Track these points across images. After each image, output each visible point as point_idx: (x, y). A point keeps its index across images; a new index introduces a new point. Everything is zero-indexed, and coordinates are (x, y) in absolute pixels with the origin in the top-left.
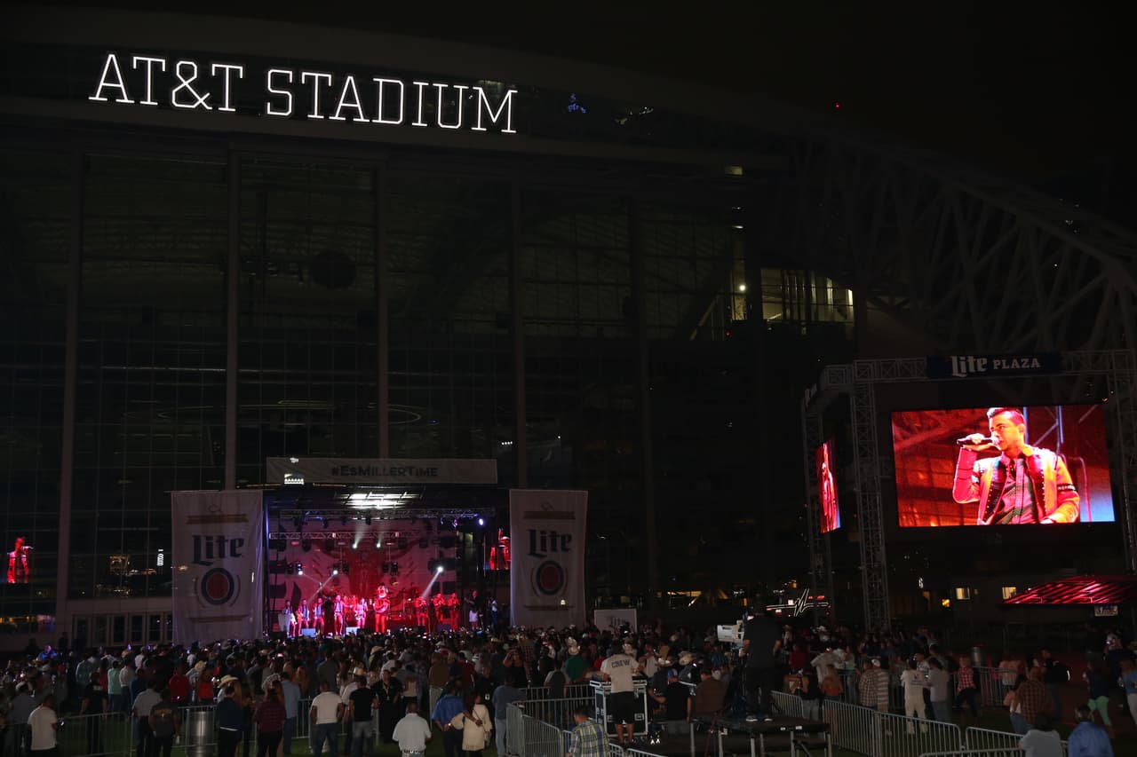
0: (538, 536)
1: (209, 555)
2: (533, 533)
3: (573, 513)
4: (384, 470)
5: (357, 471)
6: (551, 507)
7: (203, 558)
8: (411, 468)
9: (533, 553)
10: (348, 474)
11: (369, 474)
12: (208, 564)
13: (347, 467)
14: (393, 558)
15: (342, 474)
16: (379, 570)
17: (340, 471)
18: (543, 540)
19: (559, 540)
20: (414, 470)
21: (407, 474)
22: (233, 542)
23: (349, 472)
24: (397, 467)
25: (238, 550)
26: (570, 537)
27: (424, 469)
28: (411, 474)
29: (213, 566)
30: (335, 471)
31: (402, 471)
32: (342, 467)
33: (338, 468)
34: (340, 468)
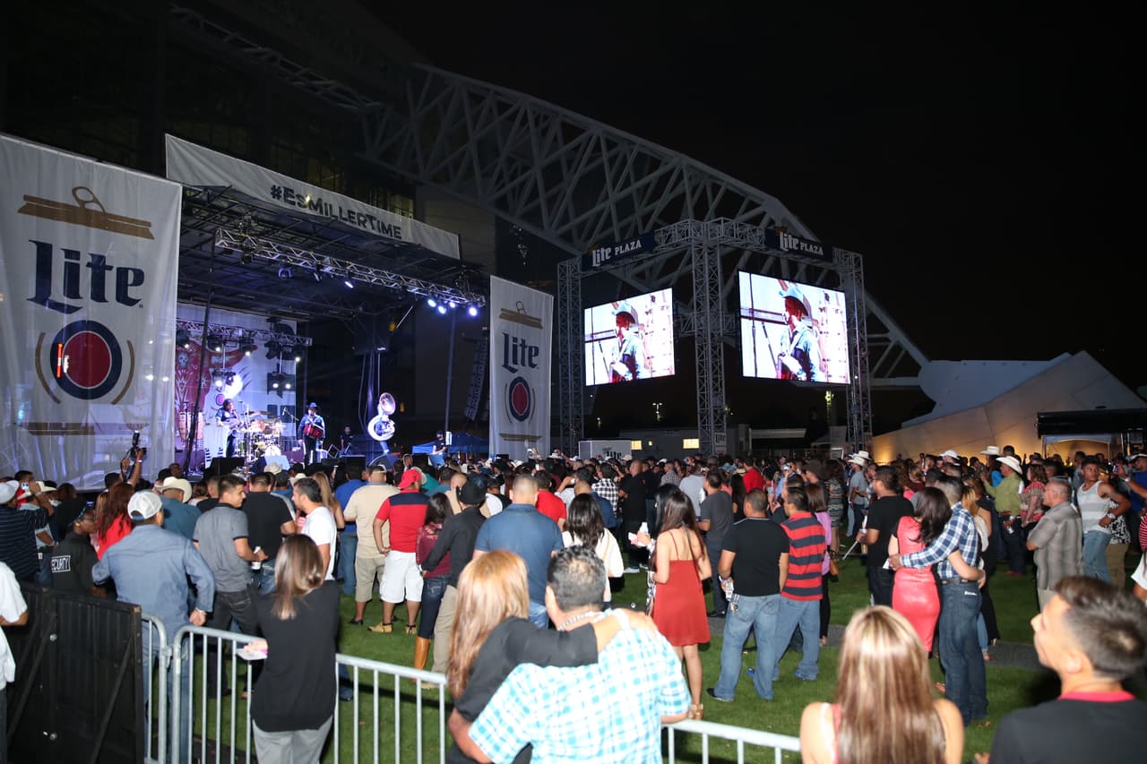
0: (511, 343)
1: (72, 290)
2: (506, 338)
3: (540, 320)
5: (306, 202)
6: (524, 309)
7: (58, 292)
8: (371, 218)
9: (506, 365)
10: (294, 203)
11: (321, 211)
12: (71, 310)
13: (292, 191)
15: (286, 200)
17: (282, 194)
18: (515, 347)
22: (122, 273)
24: (356, 211)
25: (132, 292)
26: (537, 349)
27: (388, 227)
28: (373, 227)
29: (77, 317)
30: (275, 192)
31: (362, 219)
32: (286, 189)
33: (279, 188)
34: (282, 190)
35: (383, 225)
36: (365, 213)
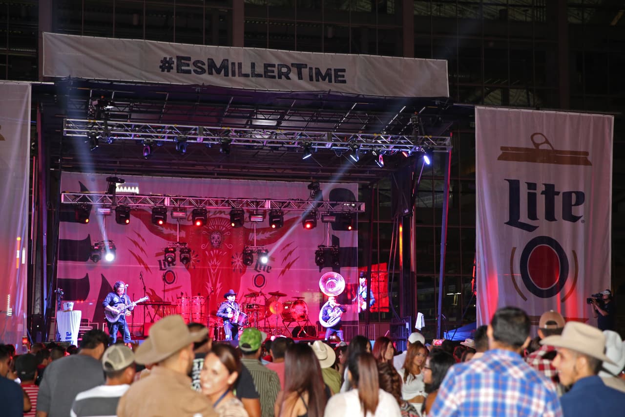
2: (514, 186)
3: (587, 153)
4: (253, 65)
5: (206, 67)
6: (547, 142)
8: (300, 67)
9: (514, 221)
10: (189, 72)
11: (226, 75)
13: (189, 59)
14: (260, 243)
15: (179, 71)
16: (238, 261)
17: (174, 66)
19: (558, 201)
20: (305, 72)
21: (293, 76)
23: (191, 68)
27: (323, 73)
28: (300, 78)
30: (166, 65)
31: (284, 70)
32: (179, 58)
33: (171, 59)
34: (175, 60)
35: (318, 72)
36: (290, 61)
